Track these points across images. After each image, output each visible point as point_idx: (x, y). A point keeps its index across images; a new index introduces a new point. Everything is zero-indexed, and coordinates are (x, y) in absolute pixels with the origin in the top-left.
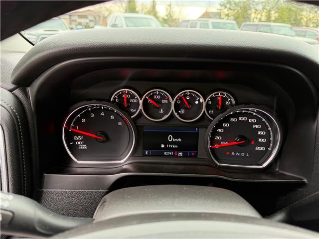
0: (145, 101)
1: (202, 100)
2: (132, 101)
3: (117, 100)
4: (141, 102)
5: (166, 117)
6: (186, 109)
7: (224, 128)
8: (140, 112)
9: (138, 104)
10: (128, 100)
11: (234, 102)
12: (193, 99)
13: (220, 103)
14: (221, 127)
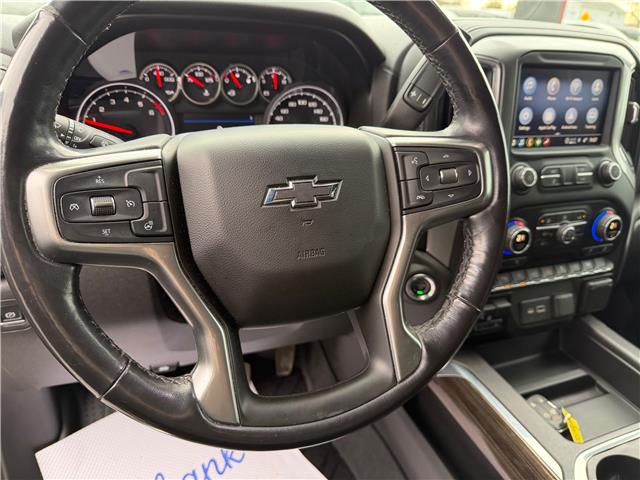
0: (185, 79)
1: (254, 80)
2: (166, 79)
3: (147, 79)
4: (179, 79)
5: (212, 100)
6: (237, 89)
7: (284, 115)
8: (181, 94)
9: (176, 83)
10: (162, 78)
11: (290, 80)
12: (244, 77)
13: (275, 82)
14: (280, 114)
